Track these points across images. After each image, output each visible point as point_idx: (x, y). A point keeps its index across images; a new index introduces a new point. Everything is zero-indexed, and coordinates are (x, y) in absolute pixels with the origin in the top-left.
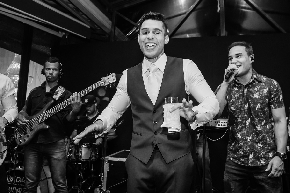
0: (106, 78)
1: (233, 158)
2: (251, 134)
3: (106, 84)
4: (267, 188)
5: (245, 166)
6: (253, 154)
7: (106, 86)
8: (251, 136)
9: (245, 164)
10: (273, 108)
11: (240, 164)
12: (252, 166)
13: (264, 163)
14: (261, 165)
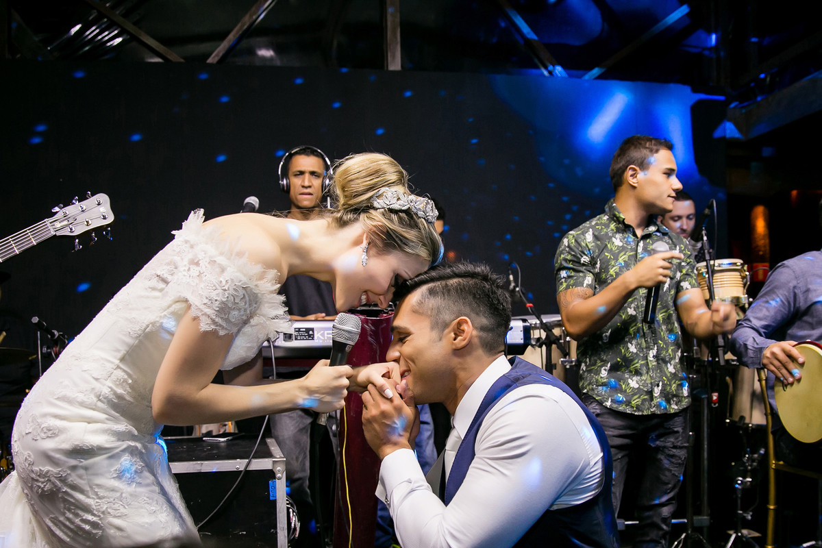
0: (72, 210)
1: (612, 401)
2: (654, 344)
3: (78, 230)
4: (667, 466)
5: (643, 415)
6: (660, 388)
7: (78, 236)
8: (656, 348)
9: (643, 412)
10: (687, 289)
11: (631, 414)
12: (659, 413)
13: (676, 407)
14: (672, 411)
